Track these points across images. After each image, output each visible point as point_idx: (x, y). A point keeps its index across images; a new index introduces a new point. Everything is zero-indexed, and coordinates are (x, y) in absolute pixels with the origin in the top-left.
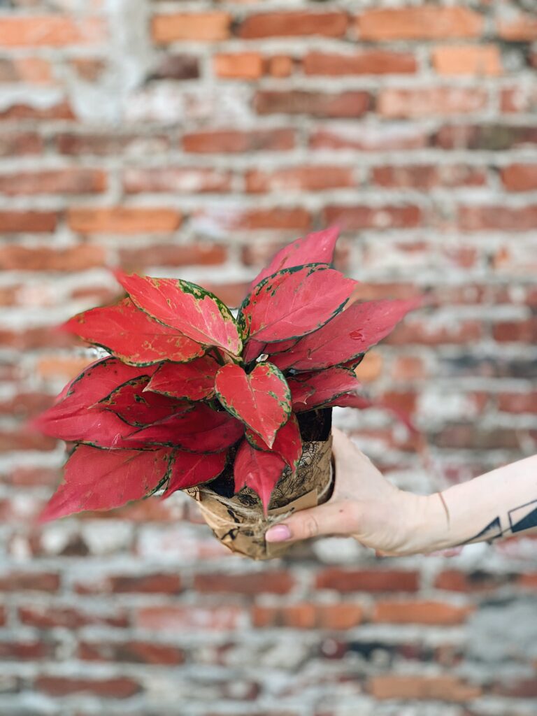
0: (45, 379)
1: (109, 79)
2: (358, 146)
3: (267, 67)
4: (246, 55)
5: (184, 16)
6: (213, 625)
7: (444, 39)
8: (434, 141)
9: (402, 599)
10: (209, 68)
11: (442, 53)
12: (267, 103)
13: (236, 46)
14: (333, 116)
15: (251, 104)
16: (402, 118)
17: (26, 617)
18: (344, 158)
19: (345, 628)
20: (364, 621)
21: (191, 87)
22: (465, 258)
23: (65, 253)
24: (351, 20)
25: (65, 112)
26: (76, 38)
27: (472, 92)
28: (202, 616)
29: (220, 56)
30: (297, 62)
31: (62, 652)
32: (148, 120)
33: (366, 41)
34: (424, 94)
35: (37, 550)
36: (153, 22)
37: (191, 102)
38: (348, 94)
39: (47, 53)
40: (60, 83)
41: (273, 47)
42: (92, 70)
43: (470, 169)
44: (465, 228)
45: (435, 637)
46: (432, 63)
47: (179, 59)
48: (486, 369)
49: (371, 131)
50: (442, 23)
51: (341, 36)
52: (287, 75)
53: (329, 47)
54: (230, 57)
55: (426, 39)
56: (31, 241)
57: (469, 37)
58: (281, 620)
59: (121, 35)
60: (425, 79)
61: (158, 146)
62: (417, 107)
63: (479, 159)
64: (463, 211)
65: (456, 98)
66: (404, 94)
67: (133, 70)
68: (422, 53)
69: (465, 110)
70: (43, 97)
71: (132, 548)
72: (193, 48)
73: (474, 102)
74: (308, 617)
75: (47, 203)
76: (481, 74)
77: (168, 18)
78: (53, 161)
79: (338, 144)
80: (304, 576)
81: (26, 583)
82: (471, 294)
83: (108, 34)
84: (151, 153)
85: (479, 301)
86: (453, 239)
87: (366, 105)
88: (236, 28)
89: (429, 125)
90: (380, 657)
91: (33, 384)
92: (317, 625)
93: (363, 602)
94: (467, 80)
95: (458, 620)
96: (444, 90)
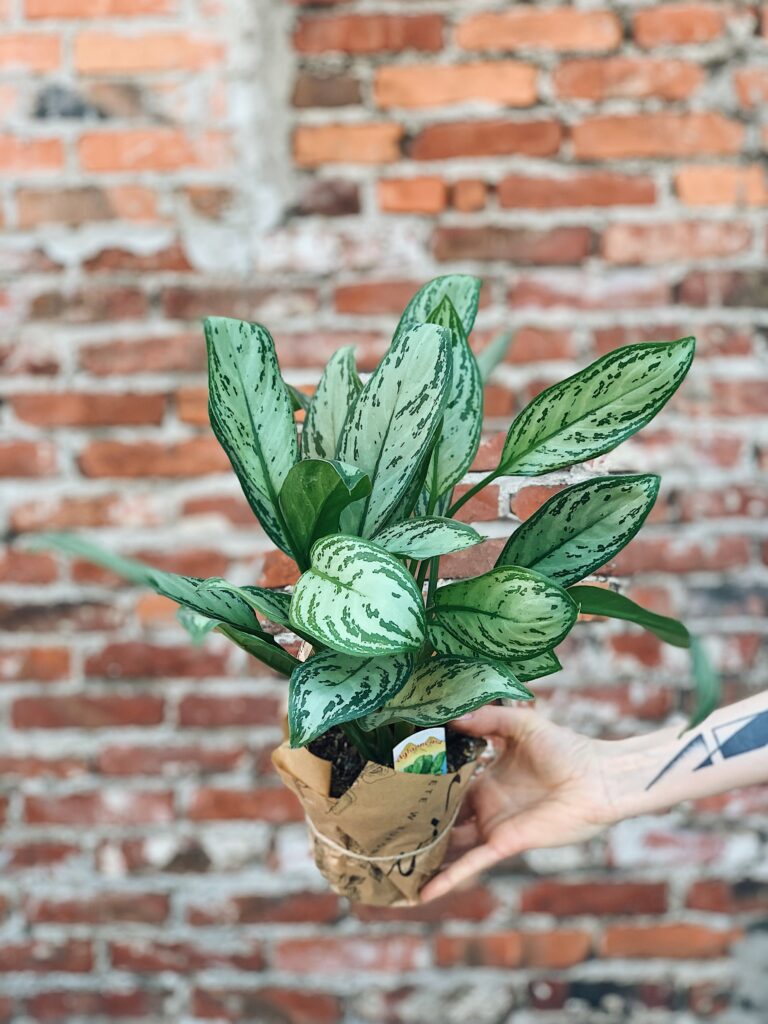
0: (147, 628)
1: (236, 216)
2: (574, 302)
3: (451, 197)
4: (423, 180)
5: (338, 126)
6: (379, 965)
7: (691, 158)
8: (678, 294)
9: (643, 922)
10: (371, 199)
11: (687, 174)
12: (451, 245)
13: (409, 169)
14: (540, 263)
15: (427, 246)
16: (635, 264)
17: (120, 957)
18: (557, 318)
19: (565, 966)
20: (591, 956)
21: (348, 225)
22: (724, 452)
23: (174, 451)
24: (566, 132)
25: (176, 259)
26: (192, 159)
27: (728, 227)
28: (367, 953)
29: (384, 181)
30: (491, 189)
31: (172, 1006)
32: (288, 270)
33: (584, 161)
34: (665, 230)
35: (135, 863)
36: (294, 136)
37: (347, 243)
38: (560, 231)
39: (150, 178)
40: (170, 219)
41: (457, 169)
42: (213, 203)
43: (729, 331)
44: (723, 412)
45: (688, 974)
46: (675, 189)
47: (330, 187)
48: (755, 605)
49: (593, 282)
50: (689, 135)
51: (552, 155)
52: (479, 208)
53: (535, 169)
54: (398, 183)
55: (669, 159)
56: (127, 436)
57: (724, 155)
58: (475, 956)
59: (252, 155)
60: (666, 210)
61: (302, 304)
62: (656, 249)
63: (742, 318)
64: (720, 387)
65: (708, 236)
66: (638, 231)
67: (269, 203)
68: (661, 177)
69: (722, 254)
70: (146, 240)
71: (268, 858)
72: (351, 172)
73: (734, 243)
74: (514, 953)
75: (150, 383)
76: (742, 204)
77: (313, 129)
78: (160, 327)
79: (550, 299)
80: (508, 894)
81: (121, 909)
82: (733, 501)
83: (235, 154)
84: (293, 314)
85: (743, 510)
86: (707, 427)
87: (588, 246)
88: (407, 144)
89: (674, 273)
90: (613, 1002)
91: (131, 633)
92: (523, 964)
93: (589, 927)
94: (724, 212)
95: (722, 950)
96: (693, 226)
